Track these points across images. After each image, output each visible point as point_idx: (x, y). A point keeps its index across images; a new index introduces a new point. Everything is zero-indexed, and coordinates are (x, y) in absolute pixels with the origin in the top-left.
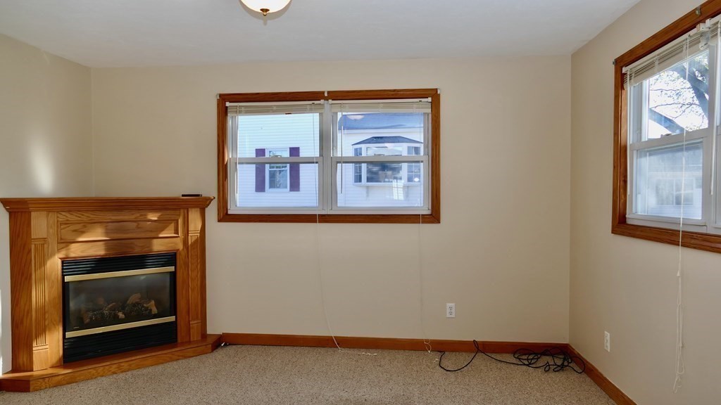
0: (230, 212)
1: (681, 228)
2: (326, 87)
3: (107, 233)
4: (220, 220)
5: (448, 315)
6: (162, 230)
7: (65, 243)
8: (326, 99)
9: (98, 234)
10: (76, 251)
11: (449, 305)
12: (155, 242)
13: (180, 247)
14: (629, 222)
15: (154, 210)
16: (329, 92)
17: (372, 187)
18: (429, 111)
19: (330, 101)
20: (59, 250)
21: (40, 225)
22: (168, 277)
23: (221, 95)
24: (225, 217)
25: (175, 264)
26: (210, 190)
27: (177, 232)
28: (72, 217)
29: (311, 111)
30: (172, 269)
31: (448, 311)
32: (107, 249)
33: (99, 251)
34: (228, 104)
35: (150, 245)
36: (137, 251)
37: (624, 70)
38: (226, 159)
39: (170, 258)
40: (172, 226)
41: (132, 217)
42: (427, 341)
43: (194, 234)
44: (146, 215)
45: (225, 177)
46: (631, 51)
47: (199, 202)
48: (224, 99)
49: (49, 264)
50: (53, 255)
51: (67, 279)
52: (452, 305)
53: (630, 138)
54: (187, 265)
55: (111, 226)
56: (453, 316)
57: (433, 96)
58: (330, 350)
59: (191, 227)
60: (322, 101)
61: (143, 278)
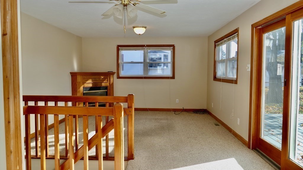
0: (120, 76)
1: (222, 78)
2: (145, 44)
3: (92, 81)
4: (117, 78)
5: (177, 102)
6: (104, 81)
7: (84, 83)
8: (146, 47)
9: (90, 81)
10: (86, 85)
11: (177, 100)
12: (103, 83)
13: (108, 85)
14: (217, 78)
15: (103, 75)
16: (146, 45)
17: (151, 69)
18: (172, 50)
19: (147, 47)
20: (83, 85)
21: (79, 79)
22: (105, 93)
23: (118, 45)
24: (119, 77)
25: (107, 89)
26: (115, 70)
27: (108, 81)
28: (85, 77)
29: (142, 50)
30: (106, 90)
31: (177, 101)
32: (92, 85)
33: (91, 85)
34: (119, 48)
35: (101, 84)
36: (99, 86)
37: (216, 44)
38: (119, 62)
39: (106, 88)
40: (107, 79)
41: (98, 77)
42: (171, 109)
43: (111, 82)
44: (100, 77)
45: (119, 67)
46: (218, 40)
47: (112, 73)
48: (119, 46)
49: (81, 88)
50: (81, 86)
51: (84, 92)
52: (178, 100)
53: (217, 59)
54: (110, 90)
55: (93, 79)
56: (178, 102)
57: (173, 46)
58: (147, 112)
59: (111, 80)
60: (144, 47)
61: (100, 92)
